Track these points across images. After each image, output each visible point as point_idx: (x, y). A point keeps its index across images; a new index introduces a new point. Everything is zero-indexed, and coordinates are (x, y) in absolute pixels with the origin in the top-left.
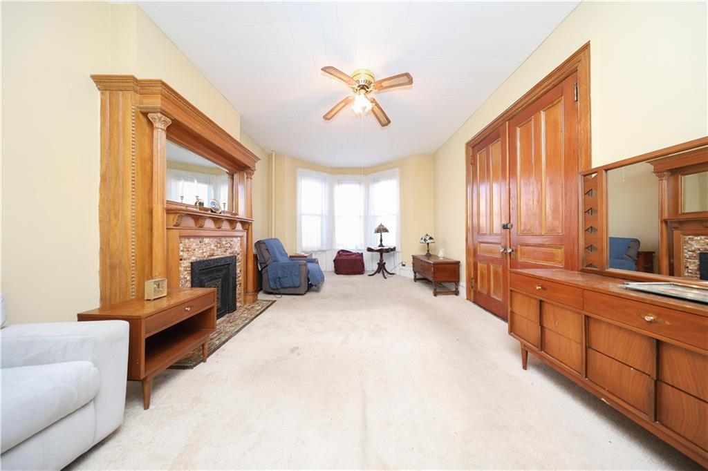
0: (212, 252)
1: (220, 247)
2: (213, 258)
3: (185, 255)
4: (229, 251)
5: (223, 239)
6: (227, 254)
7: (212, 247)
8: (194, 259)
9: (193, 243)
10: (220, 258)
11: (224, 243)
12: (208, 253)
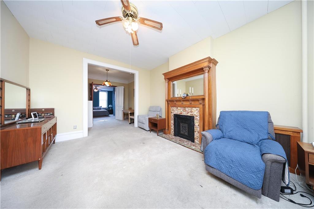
0: (181, 112)
1: (185, 111)
2: (181, 114)
3: (172, 112)
4: (190, 113)
5: (186, 108)
6: (189, 115)
7: (181, 110)
8: (175, 113)
9: (175, 108)
10: (184, 115)
11: (187, 110)
12: (179, 113)
